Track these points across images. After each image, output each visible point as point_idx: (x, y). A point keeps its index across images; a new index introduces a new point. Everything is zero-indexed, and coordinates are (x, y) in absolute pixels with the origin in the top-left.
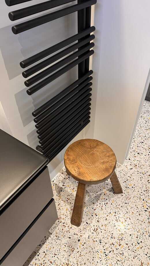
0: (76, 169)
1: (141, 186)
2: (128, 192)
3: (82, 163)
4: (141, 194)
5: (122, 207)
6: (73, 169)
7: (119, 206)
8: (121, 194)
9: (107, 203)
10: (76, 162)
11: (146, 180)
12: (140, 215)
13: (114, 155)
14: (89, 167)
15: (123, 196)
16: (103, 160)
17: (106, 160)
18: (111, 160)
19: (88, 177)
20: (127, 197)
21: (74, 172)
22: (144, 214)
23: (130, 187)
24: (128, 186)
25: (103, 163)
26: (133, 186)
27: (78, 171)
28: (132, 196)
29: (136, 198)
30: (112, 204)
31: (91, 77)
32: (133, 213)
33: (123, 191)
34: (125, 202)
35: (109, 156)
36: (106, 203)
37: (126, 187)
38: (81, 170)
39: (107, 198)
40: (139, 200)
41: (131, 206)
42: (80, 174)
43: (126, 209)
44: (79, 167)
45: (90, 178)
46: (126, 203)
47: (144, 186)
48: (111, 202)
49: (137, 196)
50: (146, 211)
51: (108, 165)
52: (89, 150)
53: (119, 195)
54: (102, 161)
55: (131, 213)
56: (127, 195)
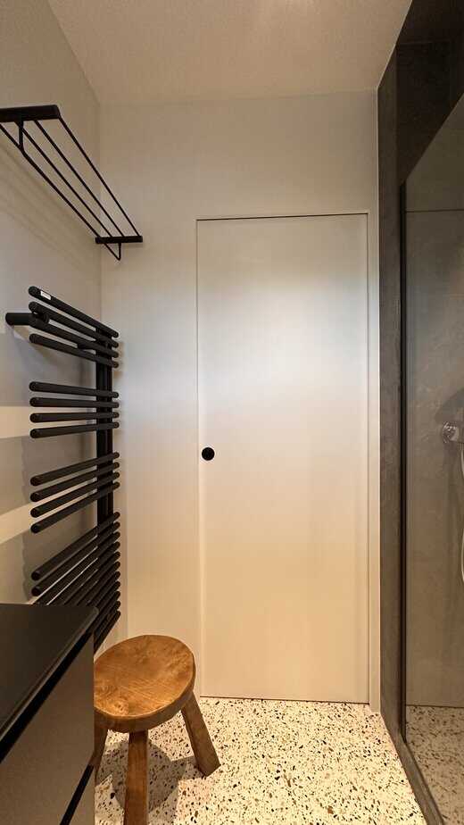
0: (120, 703)
1: (247, 729)
2: (230, 757)
3: (129, 686)
4: (255, 745)
5: (230, 800)
6: (113, 706)
7: (225, 804)
8: (218, 770)
9: (197, 813)
10: (117, 689)
11: (251, 712)
12: (271, 796)
13: (184, 647)
14: (145, 687)
15: (222, 772)
16: (168, 661)
17: (175, 660)
18: (184, 656)
19: (151, 705)
20: (231, 768)
21: (117, 709)
22: (278, 787)
23: (229, 743)
24: (225, 743)
25: (172, 667)
26: (233, 737)
27: (126, 706)
28: (241, 760)
29: (248, 762)
30: (207, 809)
31: (117, 523)
32: (256, 800)
33: (221, 761)
34: (233, 784)
35: (177, 652)
36: (193, 815)
37: (222, 748)
38: (132, 699)
39: (192, 799)
40: (255, 762)
41: (248, 784)
42: (131, 708)
43: (241, 800)
44: (126, 695)
45: (156, 706)
46: (235, 786)
47: (252, 724)
48: (205, 804)
49: (250, 754)
50: (277, 779)
51: (180, 667)
52: (136, 656)
53: (215, 775)
54: (169, 664)
55: (254, 802)
56: (230, 764)
